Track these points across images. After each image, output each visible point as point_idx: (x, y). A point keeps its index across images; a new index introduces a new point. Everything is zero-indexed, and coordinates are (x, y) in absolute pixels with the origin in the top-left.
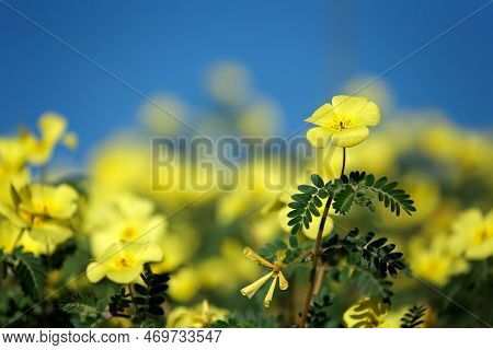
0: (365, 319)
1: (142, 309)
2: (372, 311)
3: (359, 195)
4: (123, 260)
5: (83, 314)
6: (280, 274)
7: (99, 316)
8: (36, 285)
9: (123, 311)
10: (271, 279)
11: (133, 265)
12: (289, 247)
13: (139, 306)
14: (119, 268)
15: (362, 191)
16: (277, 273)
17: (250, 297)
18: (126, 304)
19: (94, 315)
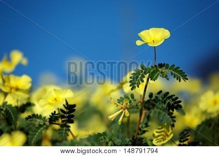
0: (162, 133)
1: (64, 121)
2: (165, 130)
3: (162, 72)
4: (56, 99)
5: (37, 123)
6: (126, 110)
7: (44, 124)
8: (14, 119)
9: (55, 122)
10: (122, 112)
11: (60, 101)
12: (131, 99)
13: (63, 119)
14: (54, 102)
15: (163, 71)
16: (124, 109)
17: (112, 120)
18: (57, 118)
19: (42, 124)
